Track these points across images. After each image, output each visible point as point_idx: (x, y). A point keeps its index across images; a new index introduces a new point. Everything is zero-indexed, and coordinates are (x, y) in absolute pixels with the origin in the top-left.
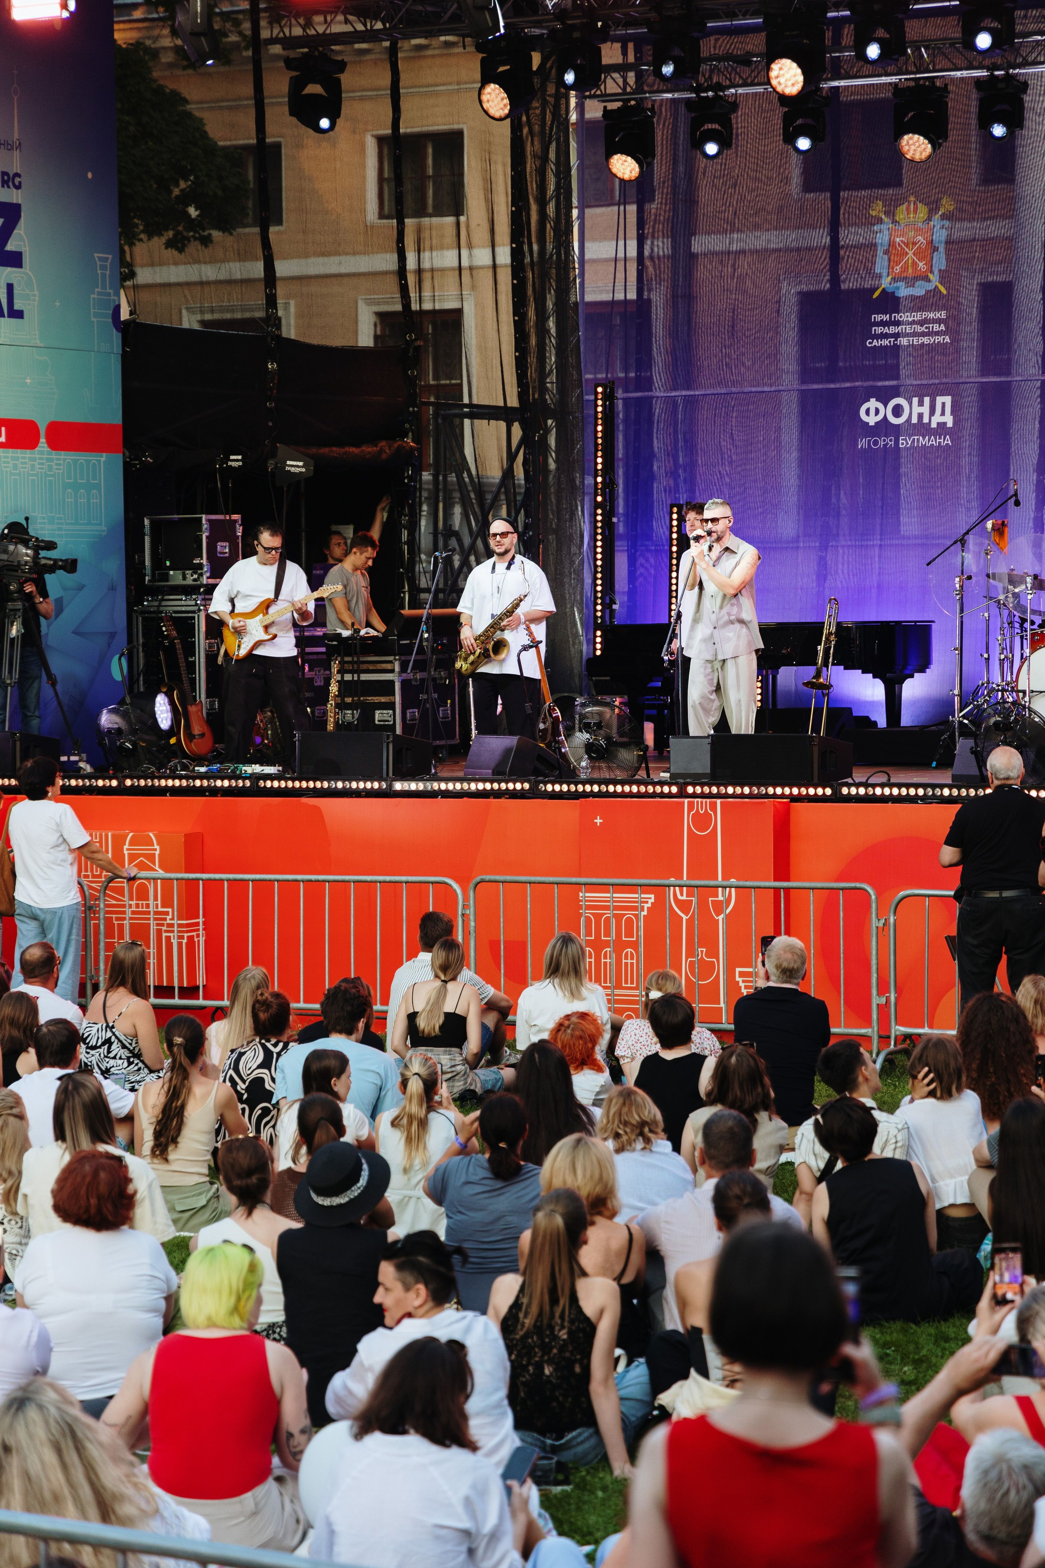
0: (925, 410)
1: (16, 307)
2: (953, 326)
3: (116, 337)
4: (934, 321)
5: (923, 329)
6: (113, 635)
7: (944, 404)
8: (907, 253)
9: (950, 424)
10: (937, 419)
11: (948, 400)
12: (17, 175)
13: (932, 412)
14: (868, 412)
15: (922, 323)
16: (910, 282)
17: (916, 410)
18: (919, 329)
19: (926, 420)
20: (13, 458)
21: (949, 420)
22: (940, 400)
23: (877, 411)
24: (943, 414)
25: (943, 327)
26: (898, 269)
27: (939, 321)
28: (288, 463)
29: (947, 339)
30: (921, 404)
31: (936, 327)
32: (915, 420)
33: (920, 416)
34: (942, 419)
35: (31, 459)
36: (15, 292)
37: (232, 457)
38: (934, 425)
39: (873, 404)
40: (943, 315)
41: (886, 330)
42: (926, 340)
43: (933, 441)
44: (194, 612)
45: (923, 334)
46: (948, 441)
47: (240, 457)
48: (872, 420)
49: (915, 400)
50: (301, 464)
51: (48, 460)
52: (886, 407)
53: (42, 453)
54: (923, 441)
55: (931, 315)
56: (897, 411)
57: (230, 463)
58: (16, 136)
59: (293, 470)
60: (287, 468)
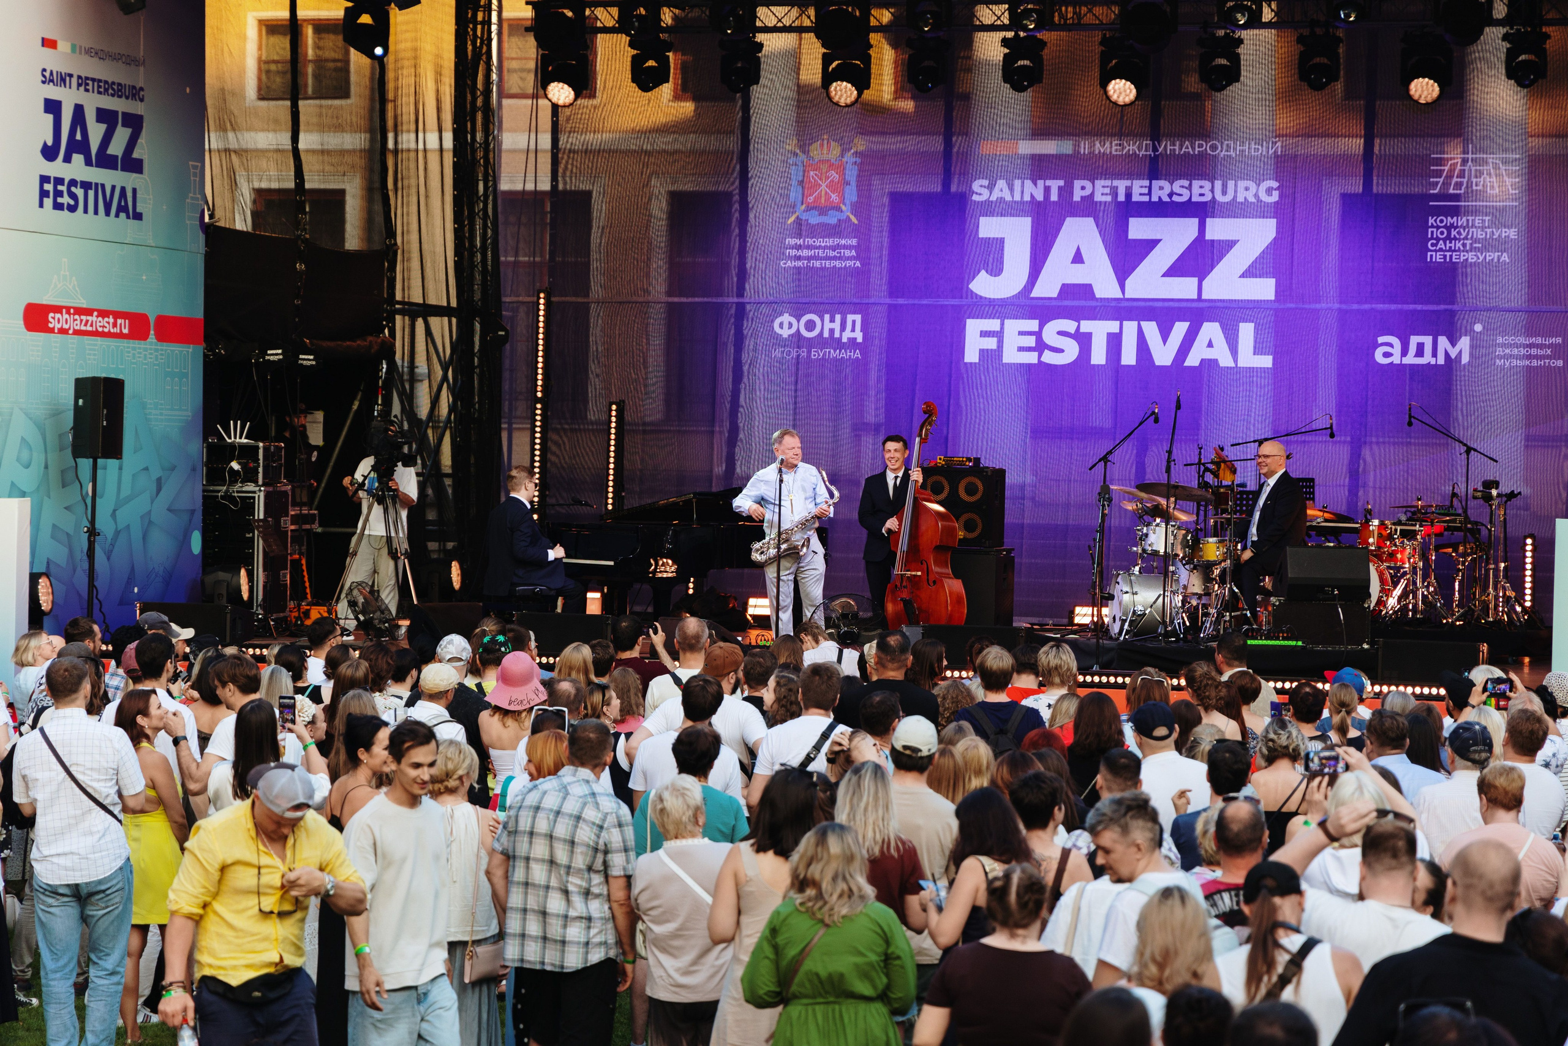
0: (836, 326)
1: (138, 210)
2: (863, 251)
3: (202, 237)
4: (845, 247)
5: (835, 253)
6: (193, 512)
7: (854, 322)
8: (820, 186)
9: (860, 340)
10: (847, 335)
11: (858, 318)
12: (142, 89)
13: (843, 328)
14: (781, 325)
15: (833, 248)
16: (823, 211)
17: (828, 325)
18: (832, 254)
19: (837, 335)
20: (134, 349)
21: (859, 336)
22: (850, 318)
23: (790, 325)
24: (853, 330)
25: (854, 253)
26: (811, 199)
27: (850, 247)
28: (301, 357)
29: (858, 264)
30: (832, 320)
31: (848, 253)
32: (826, 334)
33: (832, 331)
34: (852, 335)
35: (146, 350)
36: (138, 196)
37: (269, 352)
38: (844, 340)
39: (786, 318)
40: (854, 242)
41: (800, 253)
42: (838, 264)
43: (845, 354)
44: (254, 492)
45: (835, 258)
46: (858, 354)
47: (280, 351)
48: (785, 333)
49: (827, 317)
50: (311, 357)
51: (156, 350)
52: (798, 321)
53: (151, 344)
54: (834, 354)
55: (843, 242)
56: (810, 326)
57: (267, 358)
58: (142, 53)
59: (305, 363)
60: (300, 362)
